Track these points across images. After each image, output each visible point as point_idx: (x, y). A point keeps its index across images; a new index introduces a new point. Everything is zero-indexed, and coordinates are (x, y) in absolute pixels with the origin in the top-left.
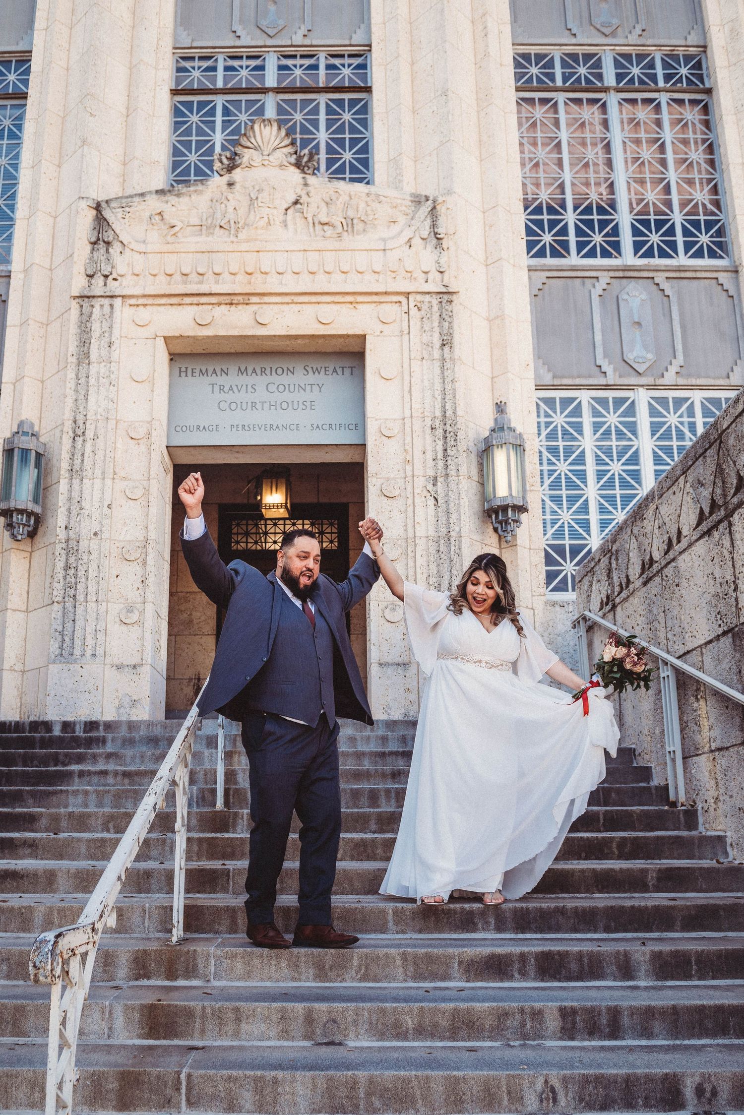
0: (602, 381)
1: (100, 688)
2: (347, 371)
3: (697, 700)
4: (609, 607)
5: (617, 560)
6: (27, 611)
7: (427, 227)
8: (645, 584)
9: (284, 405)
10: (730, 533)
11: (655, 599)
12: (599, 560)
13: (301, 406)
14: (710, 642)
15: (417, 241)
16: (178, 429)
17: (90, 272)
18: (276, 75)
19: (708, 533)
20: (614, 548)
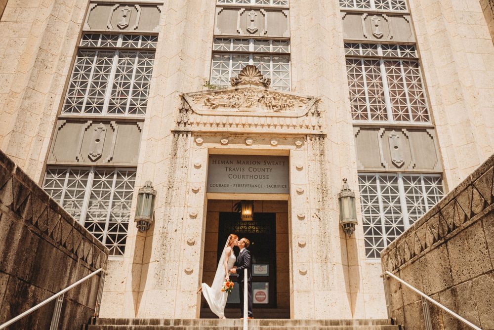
0: (384, 170)
1: (175, 300)
2: (282, 164)
3: (438, 315)
4: (396, 270)
5: (399, 251)
6: (142, 264)
7: (314, 109)
8: (413, 263)
9: (256, 177)
10: (447, 249)
11: (417, 270)
12: (391, 250)
13: (263, 177)
14: (442, 291)
15: (310, 114)
16: (212, 185)
17: (179, 121)
18: (253, 47)
19: (438, 247)
20: (398, 246)
